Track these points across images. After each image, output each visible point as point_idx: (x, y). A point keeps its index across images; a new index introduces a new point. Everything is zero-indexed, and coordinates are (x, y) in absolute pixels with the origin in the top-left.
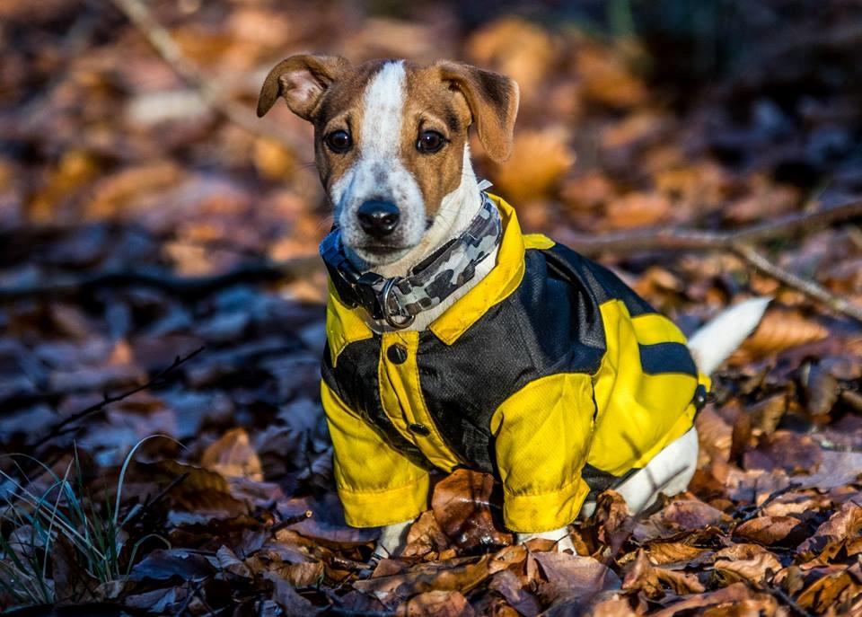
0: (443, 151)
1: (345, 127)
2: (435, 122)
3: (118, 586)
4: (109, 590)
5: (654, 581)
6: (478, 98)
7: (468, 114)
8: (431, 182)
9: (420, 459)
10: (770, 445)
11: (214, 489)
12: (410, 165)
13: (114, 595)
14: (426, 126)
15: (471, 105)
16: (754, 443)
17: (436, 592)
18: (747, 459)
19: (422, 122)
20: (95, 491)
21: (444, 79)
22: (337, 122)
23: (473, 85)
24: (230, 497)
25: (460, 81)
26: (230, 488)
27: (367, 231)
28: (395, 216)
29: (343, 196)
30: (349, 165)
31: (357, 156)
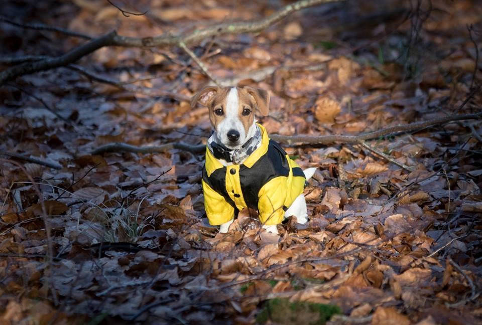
0: (250, 115)
1: (221, 108)
2: (247, 106)
3: (136, 239)
4: (133, 240)
5: (291, 240)
6: (258, 97)
7: (255, 102)
8: (246, 124)
9: (233, 204)
10: (353, 203)
11: (180, 213)
12: (241, 119)
13: (135, 241)
14: (245, 108)
15: (256, 100)
16: (348, 202)
17: (226, 242)
18: (345, 207)
19: (244, 107)
20: (143, 212)
21: (248, 92)
22: (218, 106)
23: (256, 93)
24: (185, 215)
25: (253, 93)
26: (185, 213)
27: (230, 140)
28: (238, 135)
29: (221, 129)
30: (223, 119)
31: (225, 117)
